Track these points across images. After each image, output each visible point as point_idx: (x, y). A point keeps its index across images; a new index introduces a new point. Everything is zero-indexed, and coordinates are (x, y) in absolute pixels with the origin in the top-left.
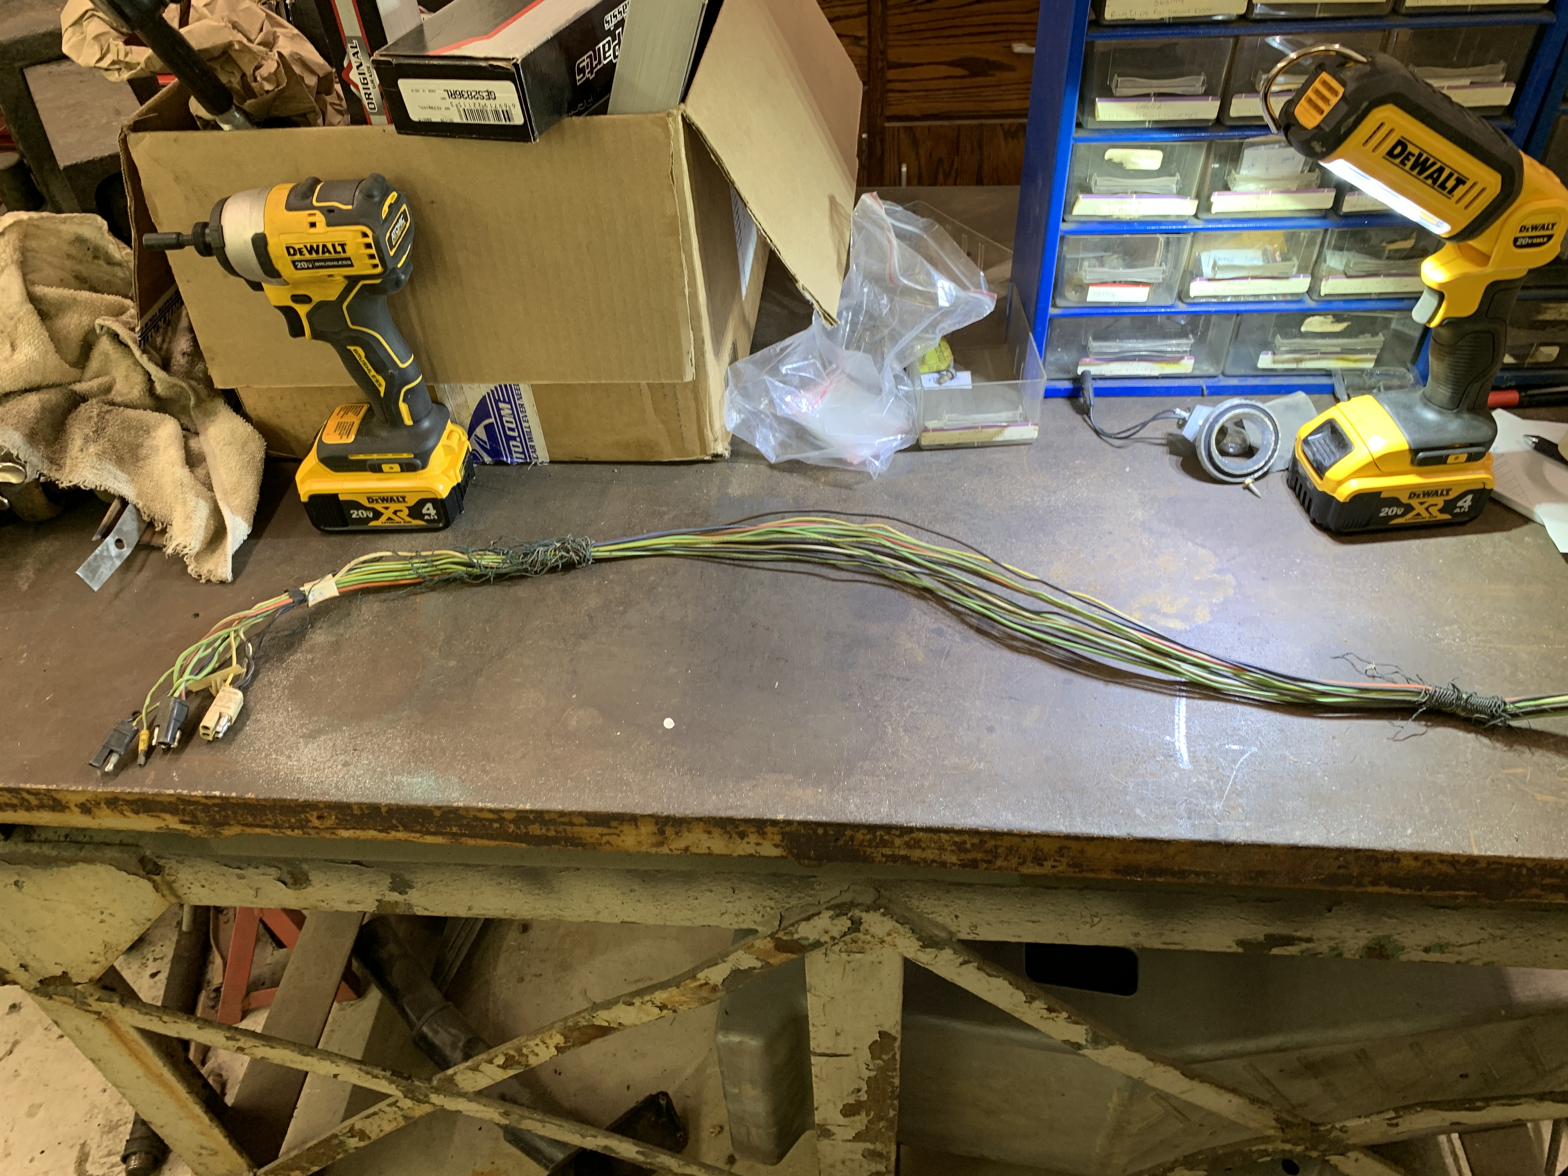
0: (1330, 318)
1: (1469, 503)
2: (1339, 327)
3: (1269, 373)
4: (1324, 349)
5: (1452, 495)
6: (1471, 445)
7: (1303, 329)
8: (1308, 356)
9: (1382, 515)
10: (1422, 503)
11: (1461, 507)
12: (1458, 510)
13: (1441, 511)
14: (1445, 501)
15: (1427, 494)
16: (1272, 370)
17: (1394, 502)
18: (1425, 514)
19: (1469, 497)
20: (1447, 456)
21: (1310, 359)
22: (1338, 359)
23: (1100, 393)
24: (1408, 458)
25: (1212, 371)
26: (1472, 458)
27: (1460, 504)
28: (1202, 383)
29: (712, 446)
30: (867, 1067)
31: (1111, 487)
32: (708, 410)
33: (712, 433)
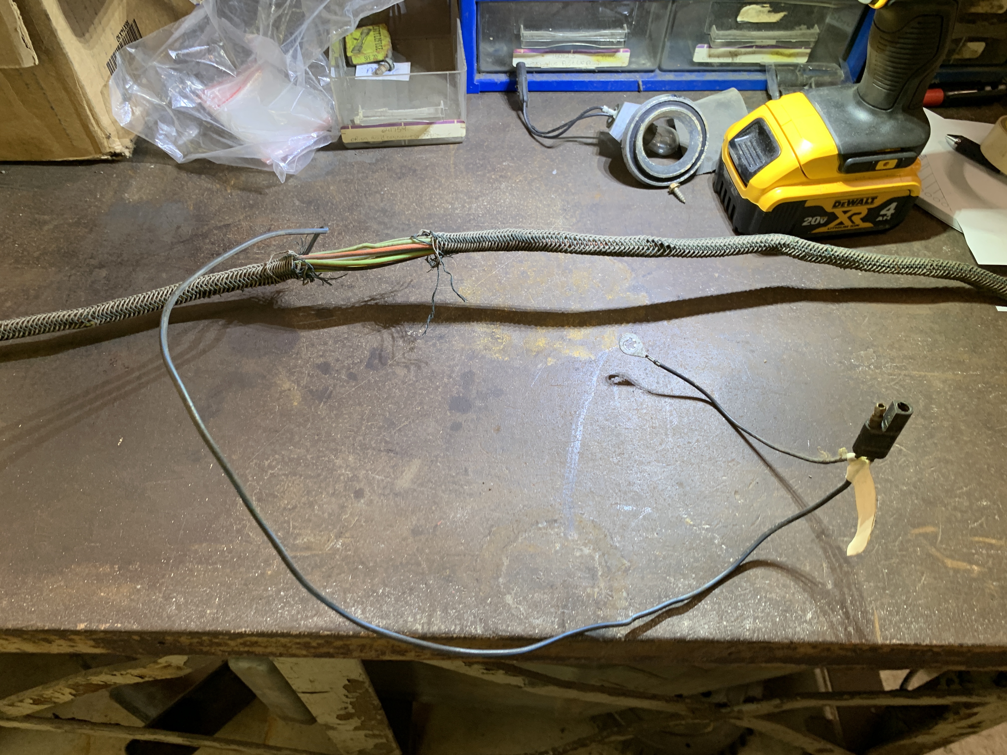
0: (767, 7)
1: (892, 211)
2: (775, 18)
3: (705, 67)
4: (759, 43)
5: (877, 203)
6: (903, 150)
7: (739, 19)
8: (743, 50)
9: (805, 224)
10: (845, 212)
11: (883, 216)
12: (880, 218)
13: (864, 220)
14: (869, 210)
15: (852, 202)
16: (707, 64)
17: (818, 210)
18: (848, 223)
19: (894, 205)
20: (877, 162)
21: (746, 54)
22: (772, 53)
23: (534, 87)
24: (836, 164)
25: (648, 65)
26: (902, 164)
27: (883, 212)
28: (639, 78)
29: (106, 144)
30: (347, 697)
31: (535, 192)
32: (85, 102)
33: (101, 130)
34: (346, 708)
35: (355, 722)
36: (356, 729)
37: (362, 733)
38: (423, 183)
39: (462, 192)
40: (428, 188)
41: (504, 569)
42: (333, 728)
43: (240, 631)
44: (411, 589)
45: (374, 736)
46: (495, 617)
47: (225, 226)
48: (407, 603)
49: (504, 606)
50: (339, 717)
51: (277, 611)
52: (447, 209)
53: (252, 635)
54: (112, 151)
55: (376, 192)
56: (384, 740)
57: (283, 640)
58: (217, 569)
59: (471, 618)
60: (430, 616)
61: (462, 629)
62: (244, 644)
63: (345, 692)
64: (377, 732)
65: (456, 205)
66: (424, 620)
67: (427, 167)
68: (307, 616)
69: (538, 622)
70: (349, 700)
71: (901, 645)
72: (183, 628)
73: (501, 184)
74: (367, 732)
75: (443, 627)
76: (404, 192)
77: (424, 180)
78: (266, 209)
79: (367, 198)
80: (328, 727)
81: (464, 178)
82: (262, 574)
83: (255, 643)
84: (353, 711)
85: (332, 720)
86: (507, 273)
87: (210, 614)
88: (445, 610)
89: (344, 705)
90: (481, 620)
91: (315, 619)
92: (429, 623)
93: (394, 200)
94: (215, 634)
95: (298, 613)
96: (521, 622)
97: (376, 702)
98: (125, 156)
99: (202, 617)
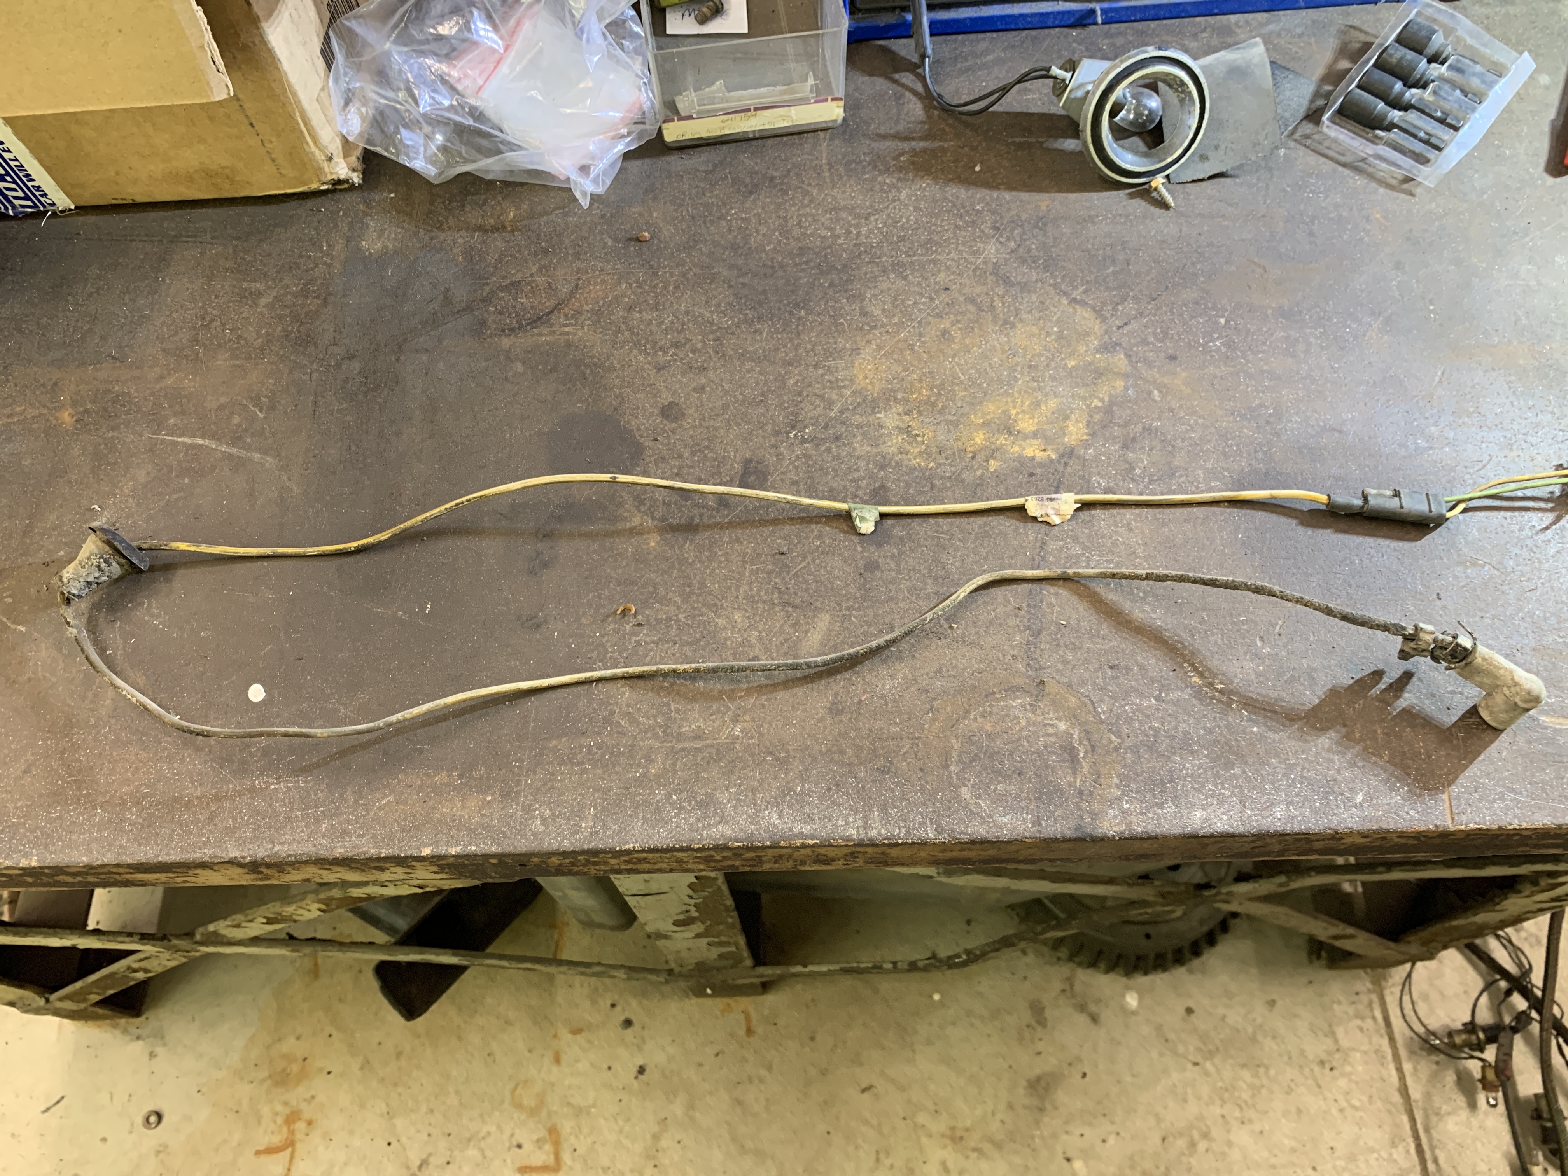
28: (1096, 4)
29: (327, 169)
30: (691, 897)
31: (951, 202)
32: (297, 114)
33: (320, 150)
34: (687, 911)
35: (698, 928)
36: (698, 936)
37: (704, 941)
38: (786, 198)
39: (845, 208)
40: (794, 205)
41: (955, 755)
42: (666, 937)
43: (627, 847)
44: (838, 785)
45: (721, 944)
46: (949, 817)
47: (512, 284)
48: (833, 802)
49: (958, 802)
50: (676, 923)
51: (671, 820)
52: (825, 237)
53: (643, 851)
54: (335, 177)
55: (719, 218)
56: (733, 949)
57: (680, 855)
58: (585, 771)
59: (919, 819)
60: (866, 818)
61: (908, 833)
62: (629, 862)
63: (691, 892)
64: (724, 939)
65: (838, 232)
66: (860, 823)
67: (789, 171)
68: (709, 825)
69: (1004, 820)
70: (693, 902)
71: (1480, 829)
72: (555, 847)
73: (900, 193)
74: (711, 939)
75: (883, 832)
76: (759, 215)
77: (787, 194)
78: (567, 254)
79: (708, 228)
80: (660, 936)
81: (845, 185)
82: (644, 775)
83: (645, 860)
84: (696, 914)
85: (667, 926)
86: (920, 335)
87: (586, 828)
88: (884, 809)
89: (685, 908)
90: (931, 820)
91: (720, 827)
92: (866, 826)
93: (747, 228)
94: (595, 852)
95: (698, 820)
96: (984, 822)
97: (730, 902)
98: (353, 184)
99: (577, 832)
